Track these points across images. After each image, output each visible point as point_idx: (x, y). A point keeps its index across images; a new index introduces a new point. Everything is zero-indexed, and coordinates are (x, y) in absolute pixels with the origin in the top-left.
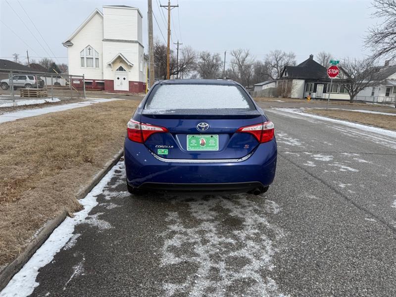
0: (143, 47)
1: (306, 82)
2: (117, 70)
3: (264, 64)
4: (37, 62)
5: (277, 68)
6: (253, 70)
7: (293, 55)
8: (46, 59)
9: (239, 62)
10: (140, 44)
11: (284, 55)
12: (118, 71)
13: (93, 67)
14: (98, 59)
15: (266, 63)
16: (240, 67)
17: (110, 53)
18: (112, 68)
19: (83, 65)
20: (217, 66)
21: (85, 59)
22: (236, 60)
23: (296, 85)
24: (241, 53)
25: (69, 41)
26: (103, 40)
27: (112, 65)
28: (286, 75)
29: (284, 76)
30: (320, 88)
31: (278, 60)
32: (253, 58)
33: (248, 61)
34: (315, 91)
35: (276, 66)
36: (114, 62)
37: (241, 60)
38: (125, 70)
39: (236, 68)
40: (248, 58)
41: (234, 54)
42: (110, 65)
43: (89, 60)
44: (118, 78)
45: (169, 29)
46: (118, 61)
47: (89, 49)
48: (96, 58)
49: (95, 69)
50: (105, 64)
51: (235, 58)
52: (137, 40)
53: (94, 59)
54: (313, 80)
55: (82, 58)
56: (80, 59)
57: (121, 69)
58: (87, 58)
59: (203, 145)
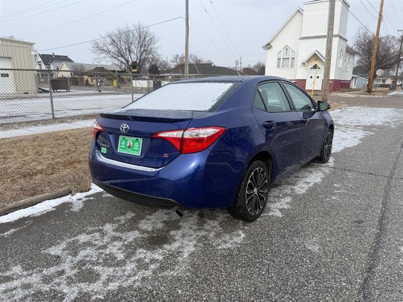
0: (346, 40)
2: (311, 68)
4: (252, 66)
8: (259, 63)
10: (340, 37)
12: (313, 70)
13: (288, 67)
14: (294, 58)
17: (305, 51)
18: (305, 67)
19: (278, 66)
21: (282, 60)
25: (269, 44)
26: (300, 39)
27: (306, 63)
36: (309, 61)
38: (319, 68)
42: (304, 64)
43: (285, 61)
44: (311, 77)
45: (380, 15)
46: (314, 58)
47: (287, 49)
48: (292, 58)
49: (290, 69)
50: (299, 64)
52: (337, 33)
53: (290, 59)
55: (279, 59)
56: (277, 60)
57: (315, 67)
58: (284, 59)
59: (129, 147)
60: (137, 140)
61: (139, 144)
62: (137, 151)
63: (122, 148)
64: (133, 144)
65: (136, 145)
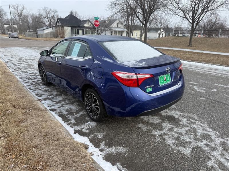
1: (72, 28)
3: (38, 15)
5: (48, 19)
6: (31, 19)
7: (56, 11)
9: (18, 13)
11: (51, 10)
15: (39, 15)
16: (20, 16)
20: (2, 15)
22: (16, 12)
23: (67, 30)
24: (18, 7)
28: (59, 24)
29: (58, 24)
30: (81, 32)
31: (47, 13)
32: (28, 11)
33: (25, 13)
34: (78, 33)
35: (46, 17)
37: (20, 12)
39: (17, 17)
40: (25, 11)
41: (13, 7)
51: (14, 10)
54: (76, 27)
59: (165, 80)
60: (168, 75)
61: (169, 77)
62: (169, 80)
63: (161, 83)
64: (167, 78)
65: (168, 77)
